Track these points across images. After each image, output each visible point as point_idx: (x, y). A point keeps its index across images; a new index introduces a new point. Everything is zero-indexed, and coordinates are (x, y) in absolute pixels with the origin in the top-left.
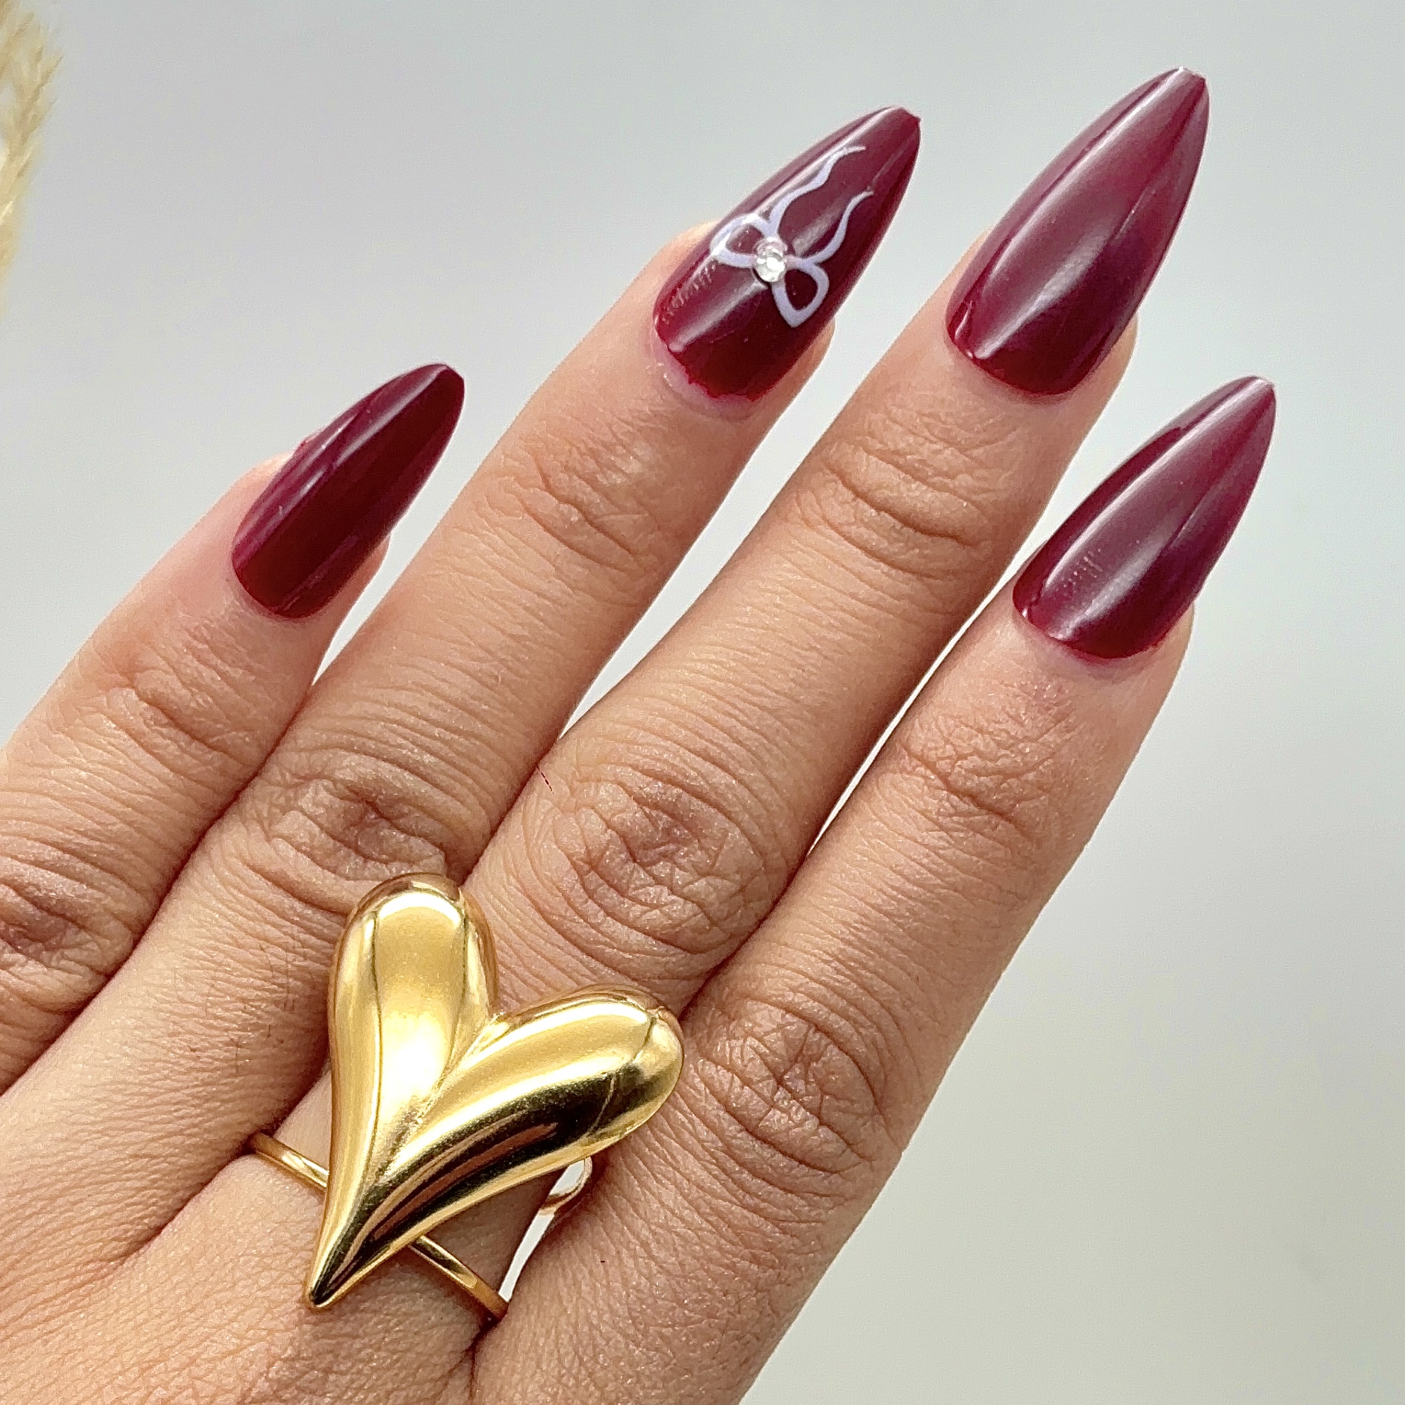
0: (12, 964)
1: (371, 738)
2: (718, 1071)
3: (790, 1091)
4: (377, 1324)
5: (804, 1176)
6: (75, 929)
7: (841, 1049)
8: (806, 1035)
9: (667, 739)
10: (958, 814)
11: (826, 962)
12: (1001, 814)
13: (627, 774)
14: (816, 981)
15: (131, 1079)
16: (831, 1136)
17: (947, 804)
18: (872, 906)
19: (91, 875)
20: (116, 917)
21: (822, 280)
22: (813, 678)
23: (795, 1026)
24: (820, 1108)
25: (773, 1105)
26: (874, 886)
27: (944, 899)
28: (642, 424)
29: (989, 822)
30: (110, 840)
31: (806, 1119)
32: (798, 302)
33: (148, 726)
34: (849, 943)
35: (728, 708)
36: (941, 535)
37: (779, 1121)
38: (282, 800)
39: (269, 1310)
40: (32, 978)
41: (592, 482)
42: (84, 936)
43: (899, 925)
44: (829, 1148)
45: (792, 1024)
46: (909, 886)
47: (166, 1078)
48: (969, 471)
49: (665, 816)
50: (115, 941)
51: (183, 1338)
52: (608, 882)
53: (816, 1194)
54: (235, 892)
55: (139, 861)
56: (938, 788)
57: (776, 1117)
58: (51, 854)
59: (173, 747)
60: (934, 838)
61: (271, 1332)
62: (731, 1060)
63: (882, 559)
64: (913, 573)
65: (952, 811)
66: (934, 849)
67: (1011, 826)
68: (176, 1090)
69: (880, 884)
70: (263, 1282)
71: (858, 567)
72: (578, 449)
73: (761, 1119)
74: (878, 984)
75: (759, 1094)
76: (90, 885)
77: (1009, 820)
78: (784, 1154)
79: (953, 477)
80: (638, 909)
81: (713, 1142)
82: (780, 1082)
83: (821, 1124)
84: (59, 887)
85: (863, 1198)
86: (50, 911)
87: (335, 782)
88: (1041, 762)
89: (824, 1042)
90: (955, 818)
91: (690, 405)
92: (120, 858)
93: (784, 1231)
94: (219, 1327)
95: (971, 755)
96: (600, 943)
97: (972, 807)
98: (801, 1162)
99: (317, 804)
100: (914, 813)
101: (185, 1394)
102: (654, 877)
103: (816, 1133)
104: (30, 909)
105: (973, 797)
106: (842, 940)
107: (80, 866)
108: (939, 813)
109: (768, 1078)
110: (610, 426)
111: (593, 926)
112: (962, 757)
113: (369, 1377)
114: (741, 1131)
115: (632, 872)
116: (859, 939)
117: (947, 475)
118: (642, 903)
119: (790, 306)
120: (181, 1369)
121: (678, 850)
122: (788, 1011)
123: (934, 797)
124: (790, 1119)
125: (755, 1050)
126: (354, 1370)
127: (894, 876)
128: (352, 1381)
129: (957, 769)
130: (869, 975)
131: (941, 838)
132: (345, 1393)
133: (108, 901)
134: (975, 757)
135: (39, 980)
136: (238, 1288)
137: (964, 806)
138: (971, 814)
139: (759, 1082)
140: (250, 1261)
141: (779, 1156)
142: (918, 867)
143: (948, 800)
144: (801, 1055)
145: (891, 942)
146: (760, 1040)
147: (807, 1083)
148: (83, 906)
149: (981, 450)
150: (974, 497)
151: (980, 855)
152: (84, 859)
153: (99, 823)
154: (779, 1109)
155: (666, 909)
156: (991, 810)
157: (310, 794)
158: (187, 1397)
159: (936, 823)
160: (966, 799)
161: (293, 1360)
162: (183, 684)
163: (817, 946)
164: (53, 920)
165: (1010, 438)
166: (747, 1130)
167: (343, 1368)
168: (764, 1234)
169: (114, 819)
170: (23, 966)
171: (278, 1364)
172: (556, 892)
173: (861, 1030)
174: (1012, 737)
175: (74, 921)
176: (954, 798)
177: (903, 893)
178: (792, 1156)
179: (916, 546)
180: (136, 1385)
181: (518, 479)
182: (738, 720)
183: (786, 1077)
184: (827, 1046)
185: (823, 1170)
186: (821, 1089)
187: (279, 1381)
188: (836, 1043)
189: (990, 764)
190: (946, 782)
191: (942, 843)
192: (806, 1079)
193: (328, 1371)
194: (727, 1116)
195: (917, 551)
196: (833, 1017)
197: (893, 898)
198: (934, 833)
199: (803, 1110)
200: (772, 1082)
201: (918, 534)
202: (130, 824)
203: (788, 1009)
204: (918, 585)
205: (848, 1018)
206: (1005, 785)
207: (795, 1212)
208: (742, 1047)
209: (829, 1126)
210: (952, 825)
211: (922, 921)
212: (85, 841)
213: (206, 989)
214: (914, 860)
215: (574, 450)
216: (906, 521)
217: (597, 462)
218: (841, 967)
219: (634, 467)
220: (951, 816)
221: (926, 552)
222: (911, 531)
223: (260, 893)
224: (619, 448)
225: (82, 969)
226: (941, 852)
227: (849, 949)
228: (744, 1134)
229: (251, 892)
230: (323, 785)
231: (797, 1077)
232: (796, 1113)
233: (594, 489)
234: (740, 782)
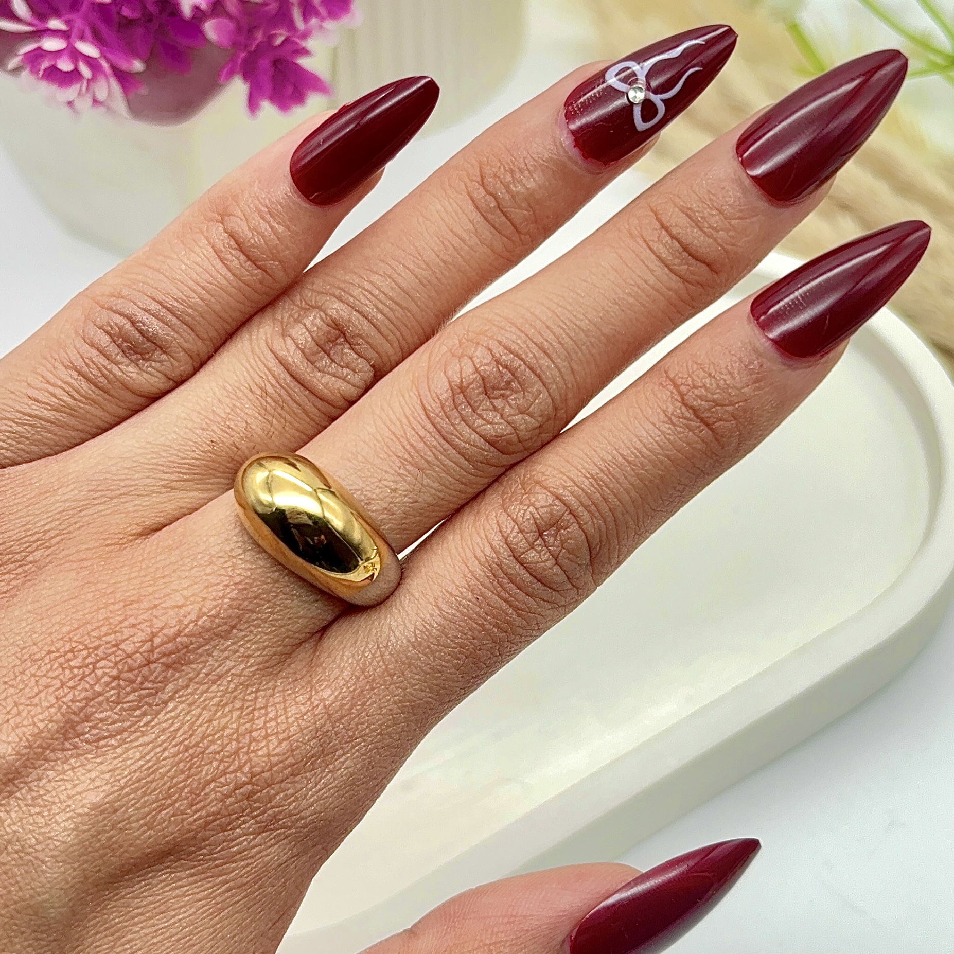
0: (121, 363)
1: (352, 296)
2: (507, 520)
3: (545, 542)
4: (267, 608)
5: (538, 589)
6: (160, 352)
7: (580, 527)
8: (563, 514)
9: (522, 332)
10: (685, 418)
11: (586, 477)
12: (707, 425)
13: (493, 344)
14: (578, 487)
15: (174, 446)
16: (560, 572)
17: (678, 411)
18: (621, 455)
19: (175, 324)
20: (184, 350)
21: (661, 108)
22: (613, 320)
23: (559, 507)
24: (559, 554)
25: (532, 547)
26: (625, 444)
27: (662, 462)
28: (542, 162)
29: (699, 427)
30: (190, 307)
31: (548, 560)
32: (645, 119)
33: (224, 247)
34: (602, 471)
35: (561, 324)
36: (700, 261)
37: (533, 556)
38: (296, 316)
39: (206, 587)
40: (131, 374)
41: (507, 187)
42: (164, 357)
43: (633, 470)
44: (556, 579)
45: (557, 506)
46: (644, 450)
47: (193, 451)
48: (727, 231)
49: (510, 374)
50: (181, 364)
51: (154, 592)
52: (468, 402)
53: (543, 600)
54: (257, 359)
55: (203, 322)
56: (676, 400)
57: (533, 555)
58: (154, 307)
59: (236, 262)
60: (666, 427)
61: (204, 599)
62: (517, 516)
63: (667, 266)
64: (680, 278)
65: (680, 415)
66: (663, 433)
67: (710, 432)
68: (196, 459)
69: (629, 444)
70: (208, 571)
71: (652, 267)
72: (504, 167)
73: (524, 553)
74: (611, 498)
75: (526, 539)
76: (173, 330)
77: (711, 429)
78: (531, 574)
79: (718, 231)
80: (480, 421)
81: (492, 558)
82: (541, 535)
83: (556, 564)
84: (156, 327)
85: (569, 607)
86: (148, 339)
87: (326, 315)
88: (738, 403)
89: (571, 521)
90: (681, 420)
91: (570, 158)
92: (193, 318)
93: (519, 615)
94: (177, 591)
95: (701, 387)
96: (453, 434)
97: (692, 416)
98: (539, 581)
99: (313, 324)
100: (659, 410)
101: (145, 624)
102: (494, 406)
103: (551, 568)
104: (137, 335)
105: (695, 411)
106: (599, 468)
107: (170, 317)
108: (672, 414)
109: (535, 532)
110: (524, 159)
111: (453, 425)
112: (695, 387)
113: (256, 636)
114: (510, 556)
115: (483, 400)
116: (608, 470)
117: (713, 228)
118: (484, 419)
119: (640, 119)
120: (148, 610)
121: (511, 395)
122: (557, 498)
123: (673, 404)
124: (540, 557)
125: (531, 514)
126: (248, 630)
127: (638, 442)
128: (245, 636)
129: (690, 393)
130: (609, 492)
131: (669, 428)
132: (239, 641)
133: (181, 340)
134: (703, 390)
135: (134, 375)
136: (193, 571)
137: (687, 414)
138: (688, 419)
139: (528, 533)
140: (204, 557)
141: (527, 575)
142: (652, 441)
143: (680, 408)
144: (555, 523)
145: (626, 477)
146: (537, 509)
147: (555, 539)
148: (166, 340)
149: (737, 221)
150: (725, 246)
151: (688, 444)
152: (174, 314)
153: (185, 296)
154: (536, 550)
155: (496, 426)
156: (702, 420)
157: (311, 318)
158: (147, 626)
159: (670, 419)
160: (690, 411)
161: (215, 617)
162: (249, 228)
163: (584, 468)
164: (149, 344)
165: (754, 219)
166: (514, 557)
167: (242, 627)
168: (507, 615)
169: (195, 295)
170: (127, 366)
171: (205, 618)
172: (437, 400)
173: (595, 520)
174: (727, 385)
175: (161, 348)
176: (684, 409)
177: (640, 453)
178: (535, 577)
179: (687, 264)
180: (120, 613)
181: (468, 175)
182: (564, 331)
183: (545, 533)
184: (573, 523)
185: (550, 588)
186: (562, 545)
187: (202, 627)
188: (579, 523)
189: (709, 395)
190: (683, 399)
191: (670, 431)
192: (555, 536)
193: (233, 627)
194: (505, 546)
195: (687, 266)
196: (581, 509)
197: (634, 454)
198: (667, 426)
199: (548, 554)
200: (536, 534)
201: (690, 257)
202: (202, 299)
203: (558, 497)
204: (682, 285)
205: (589, 511)
206: (713, 409)
207: (529, 607)
208: (525, 511)
209: (560, 566)
210: (678, 423)
211: (646, 471)
212: (176, 304)
213: (228, 410)
214: (651, 436)
215: (502, 167)
216: (685, 248)
217: (513, 177)
218: (594, 483)
219: (531, 184)
220: (679, 418)
221: (691, 268)
222: (687, 255)
223: (270, 365)
224: (527, 172)
225: (159, 375)
226: (668, 436)
227: (601, 475)
228: (512, 558)
229: (266, 362)
230: (320, 315)
231: (552, 535)
232: (545, 554)
233: (508, 192)
234: (556, 366)
